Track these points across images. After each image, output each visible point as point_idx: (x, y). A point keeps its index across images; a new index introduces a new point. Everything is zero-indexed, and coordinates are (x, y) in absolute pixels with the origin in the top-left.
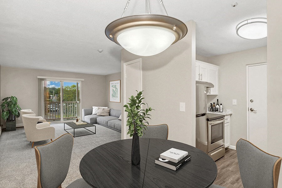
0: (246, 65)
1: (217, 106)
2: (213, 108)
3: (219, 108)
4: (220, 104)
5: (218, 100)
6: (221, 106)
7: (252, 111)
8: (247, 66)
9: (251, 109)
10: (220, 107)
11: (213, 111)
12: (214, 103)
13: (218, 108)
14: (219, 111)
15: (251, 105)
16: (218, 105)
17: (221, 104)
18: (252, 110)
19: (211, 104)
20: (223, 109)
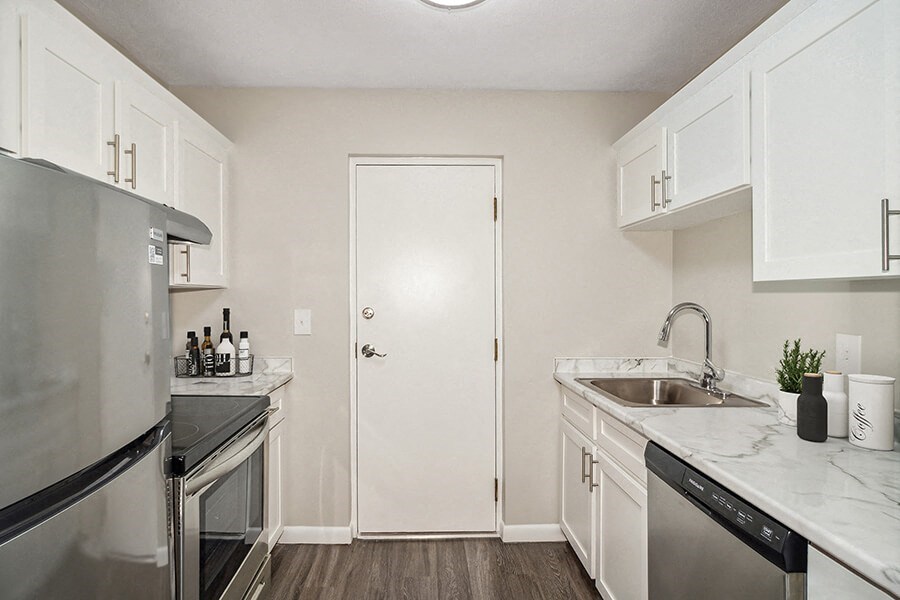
0: (350, 155)
1: (225, 348)
2: (202, 360)
3: (233, 356)
4: (236, 335)
5: (226, 313)
6: (244, 344)
7: (370, 355)
8: (353, 161)
9: (364, 349)
10: (238, 350)
11: (200, 373)
12: (207, 331)
13: (228, 356)
14: (233, 371)
15: (365, 334)
16: (227, 340)
17: (244, 335)
18: (368, 353)
19: (191, 335)
20: (252, 357)
